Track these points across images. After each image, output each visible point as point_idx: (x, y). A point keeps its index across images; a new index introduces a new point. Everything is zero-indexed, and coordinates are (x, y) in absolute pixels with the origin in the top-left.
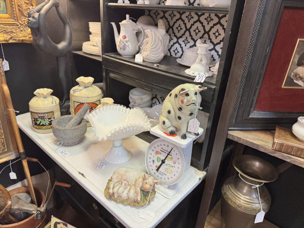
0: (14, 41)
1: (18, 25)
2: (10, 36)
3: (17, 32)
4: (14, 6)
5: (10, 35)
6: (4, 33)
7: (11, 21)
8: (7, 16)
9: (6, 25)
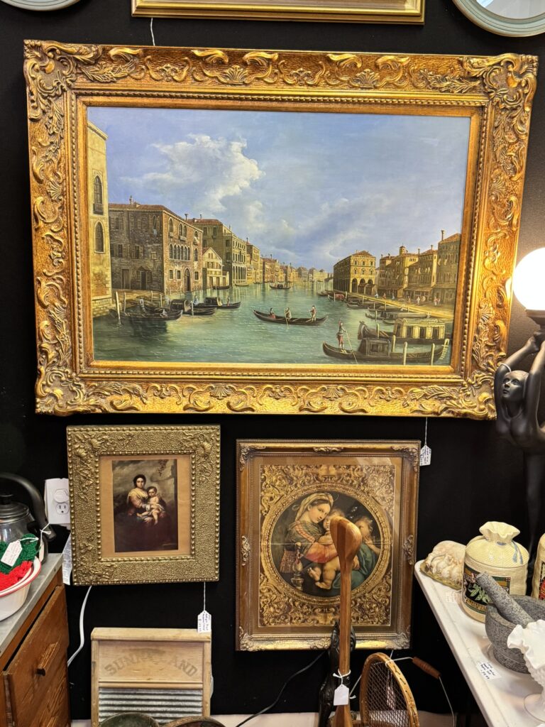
0: (450, 415)
1: (463, 386)
2: (444, 406)
3: (459, 398)
4: (464, 352)
5: (445, 403)
6: (436, 399)
7: (454, 378)
8: (448, 368)
9: (442, 386)
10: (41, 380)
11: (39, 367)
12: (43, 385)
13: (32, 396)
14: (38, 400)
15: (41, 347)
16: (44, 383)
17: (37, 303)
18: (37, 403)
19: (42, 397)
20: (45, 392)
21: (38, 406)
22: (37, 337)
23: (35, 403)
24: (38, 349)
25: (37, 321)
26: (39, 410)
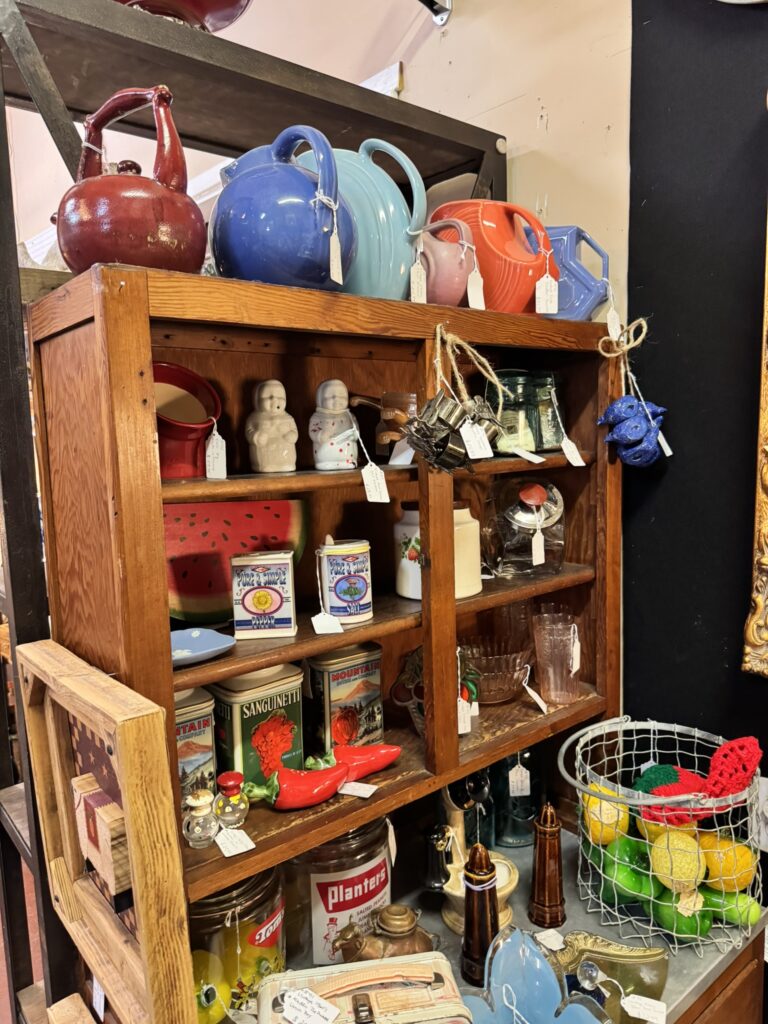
10: (756, 617)
11: (755, 595)
12: (759, 627)
13: (739, 641)
14: (748, 649)
15: (760, 564)
16: (761, 622)
17: (759, 489)
18: (747, 654)
19: (754, 646)
20: (761, 638)
21: (747, 659)
22: (756, 546)
23: (741, 654)
24: (756, 566)
25: (757, 520)
26: (747, 666)
